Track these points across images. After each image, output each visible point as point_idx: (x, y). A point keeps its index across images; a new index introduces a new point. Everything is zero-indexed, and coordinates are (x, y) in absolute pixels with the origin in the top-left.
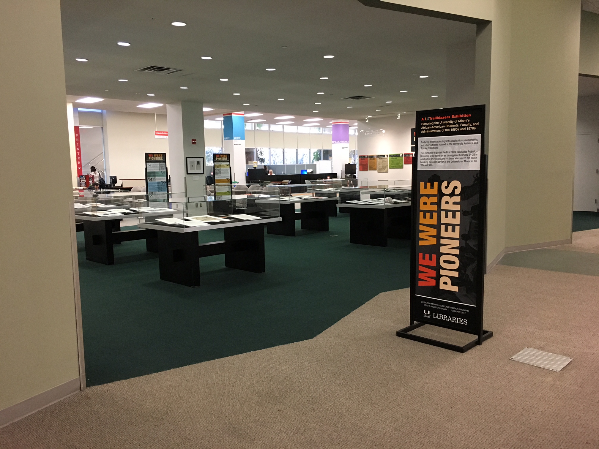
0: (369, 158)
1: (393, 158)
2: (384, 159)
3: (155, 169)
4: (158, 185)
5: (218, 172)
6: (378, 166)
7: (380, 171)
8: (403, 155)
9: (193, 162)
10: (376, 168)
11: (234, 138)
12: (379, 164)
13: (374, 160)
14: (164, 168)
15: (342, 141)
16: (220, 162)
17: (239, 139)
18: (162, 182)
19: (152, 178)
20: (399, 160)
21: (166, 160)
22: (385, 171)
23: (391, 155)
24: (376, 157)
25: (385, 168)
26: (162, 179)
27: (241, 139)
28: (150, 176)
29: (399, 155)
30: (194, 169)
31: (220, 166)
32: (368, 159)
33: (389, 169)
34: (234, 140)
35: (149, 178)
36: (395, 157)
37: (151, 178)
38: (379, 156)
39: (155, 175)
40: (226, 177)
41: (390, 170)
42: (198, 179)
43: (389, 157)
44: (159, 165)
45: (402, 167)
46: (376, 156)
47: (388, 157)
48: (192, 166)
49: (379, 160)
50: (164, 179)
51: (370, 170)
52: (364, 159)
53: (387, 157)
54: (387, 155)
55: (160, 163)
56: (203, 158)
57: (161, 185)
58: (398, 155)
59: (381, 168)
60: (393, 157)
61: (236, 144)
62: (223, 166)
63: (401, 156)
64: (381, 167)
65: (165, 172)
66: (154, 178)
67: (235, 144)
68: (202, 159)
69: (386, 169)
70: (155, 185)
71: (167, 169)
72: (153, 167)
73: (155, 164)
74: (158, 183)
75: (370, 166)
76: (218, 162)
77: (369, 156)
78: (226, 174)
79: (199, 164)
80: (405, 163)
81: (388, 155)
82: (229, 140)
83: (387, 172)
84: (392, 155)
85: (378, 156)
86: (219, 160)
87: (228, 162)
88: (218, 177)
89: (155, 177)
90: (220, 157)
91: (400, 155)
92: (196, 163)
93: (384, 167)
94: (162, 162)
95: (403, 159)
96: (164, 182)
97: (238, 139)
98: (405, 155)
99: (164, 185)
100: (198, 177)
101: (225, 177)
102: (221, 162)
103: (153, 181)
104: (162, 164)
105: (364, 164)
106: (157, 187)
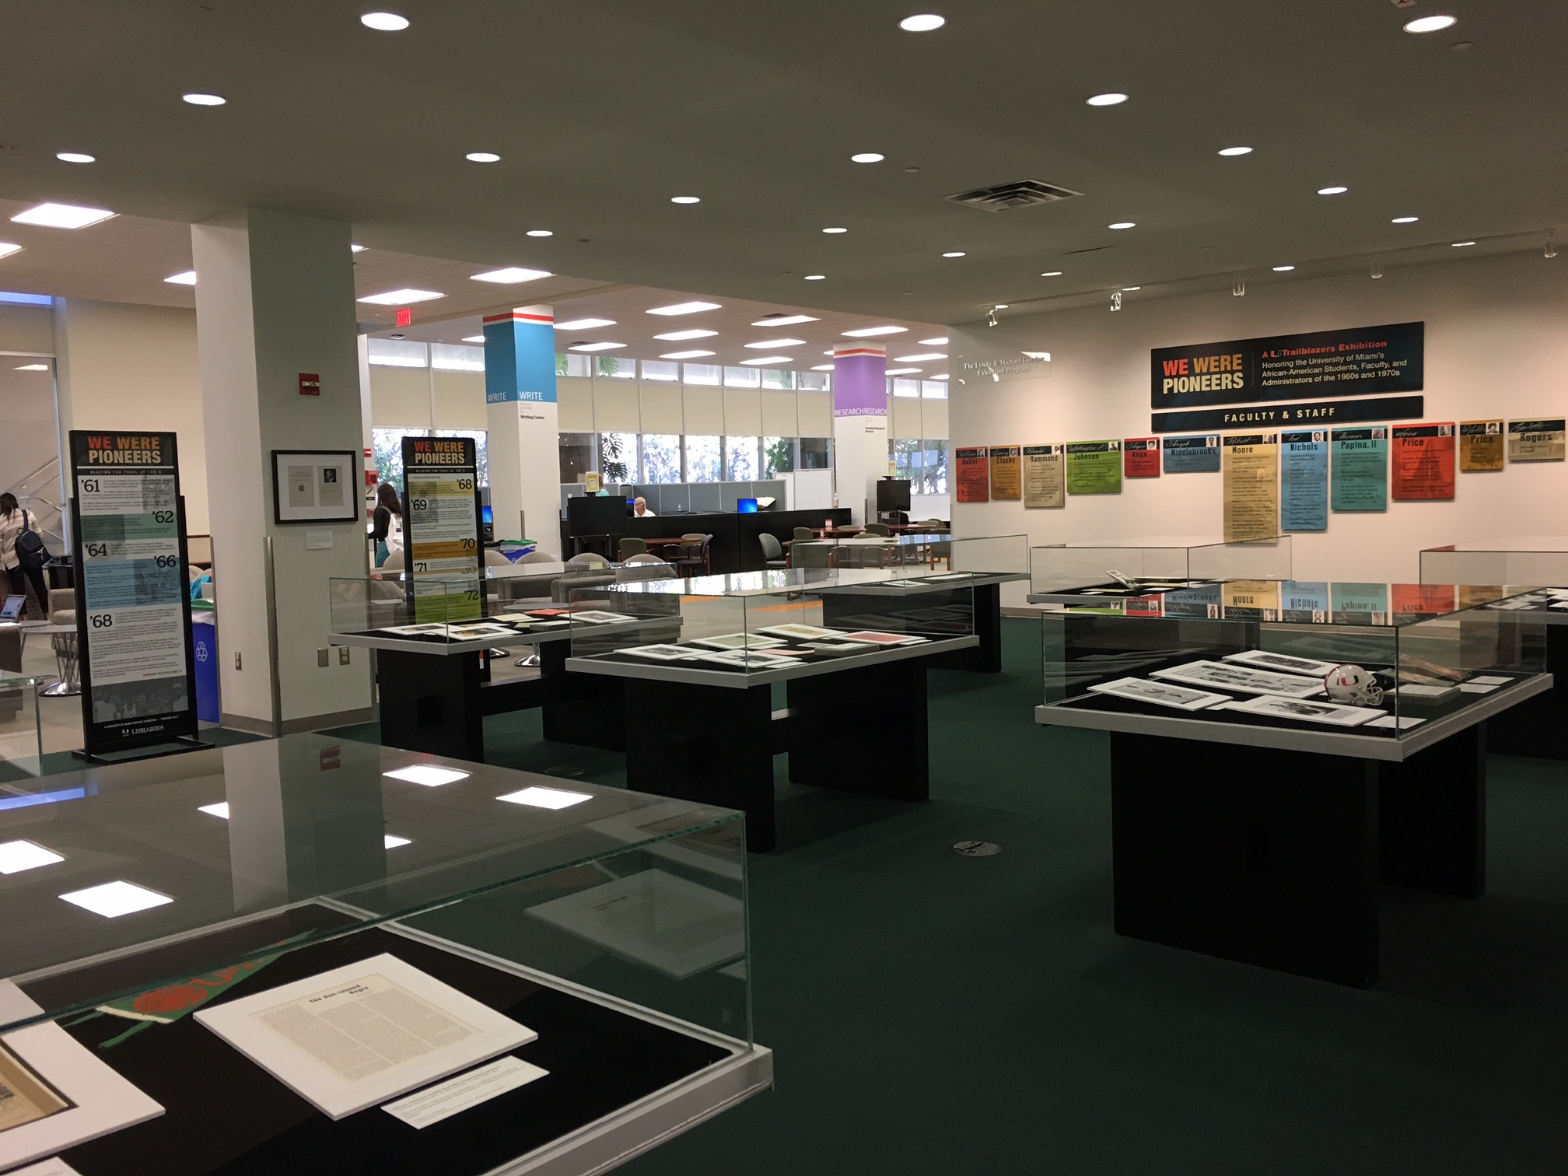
0: (991, 456)
1: (1082, 457)
2: (1049, 459)
3: (121, 505)
4: (138, 576)
5: (423, 513)
6: (1025, 486)
7: (1033, 504)
8: (1119, 444)
9: (305, 473)
10: (1017, 492)
11: (522, 395)
12: (1030, 478)
13: (1009, 465)
14: (167, 497)
15: (866, 410)
16: (431, 471)
17: (538, 400)
18: (158, 560)
19: (107, 543)
20: (1105, 463)
21: (175, 463)
22: (1052, 502)
23: (1074, 446)
24: (1019, 454)
25: (1054, 491)
26: (160, 546)
27: (544, 401)
28: (94, 536)
29: (1107, 444)
30: (312, 504)
31: (433, 488)
32: (987, 460)
33: (1066, 494)
34: (518, 402)
35: (89, 544)
36: (1092, 453)
37: (100, 543)
38: (1032, 448)
39: (123, 532)
40: (462, 532)
41: (1069, 499)
42: (329, 545)
43: (1068, 452)
44: (140, 488)
45: (1116, 489)
46: (1019, 449)
47: (1062, 452)
48: (301, 488)
49: (1030, 464)
50: (170, 547)
51: (996, 498)
52: (974, 462)
53: (1059, 452)
54: (1059, 446)
55: (150, 477)
56: (353, 453)
57: (153, 576)
58: (1101, 447)
59: (1038, 491)
60: (1084, 454)
61: (527, 417)
62: (447, 489)
63: (1114, 449)
64: (1038, 486)
65: (175, 517)
66: (115, 542)
67: (522, 417)
68: (349, 457)
69: (1057, 496)
70: (124, 577)
71: (180, 501)
72: (109, 495)
73: (123, 483)
74: (138, 565)
75: (997, 485)
76: (424, 471)
77: (993, 451)
78: (457, 521)
79: (335, 481)
80: (1129, 475)
81: (1062, 447)
82: (503, 401)
83: (1061, 506)
84: (1079, 446)
85: (1025, 449)
86: (426, 464)
87: (468, 471)
88: (426, 536)
89: (124, 539)
90: (433, 451)
91: (1110, 446)
92: (317, 477)
93: (1048, 491)
94: (157, 472)
95: (1120, 459)
96: (168, 561)
97: (534, 400)
98: (1129, 444)
99: (166, 575)
100: (330, 533)
101: (452, 534)
102: (439, 471)
103: (113, 559)
104: (158, 482)
105: (974, 478)
106: (132, 582)
